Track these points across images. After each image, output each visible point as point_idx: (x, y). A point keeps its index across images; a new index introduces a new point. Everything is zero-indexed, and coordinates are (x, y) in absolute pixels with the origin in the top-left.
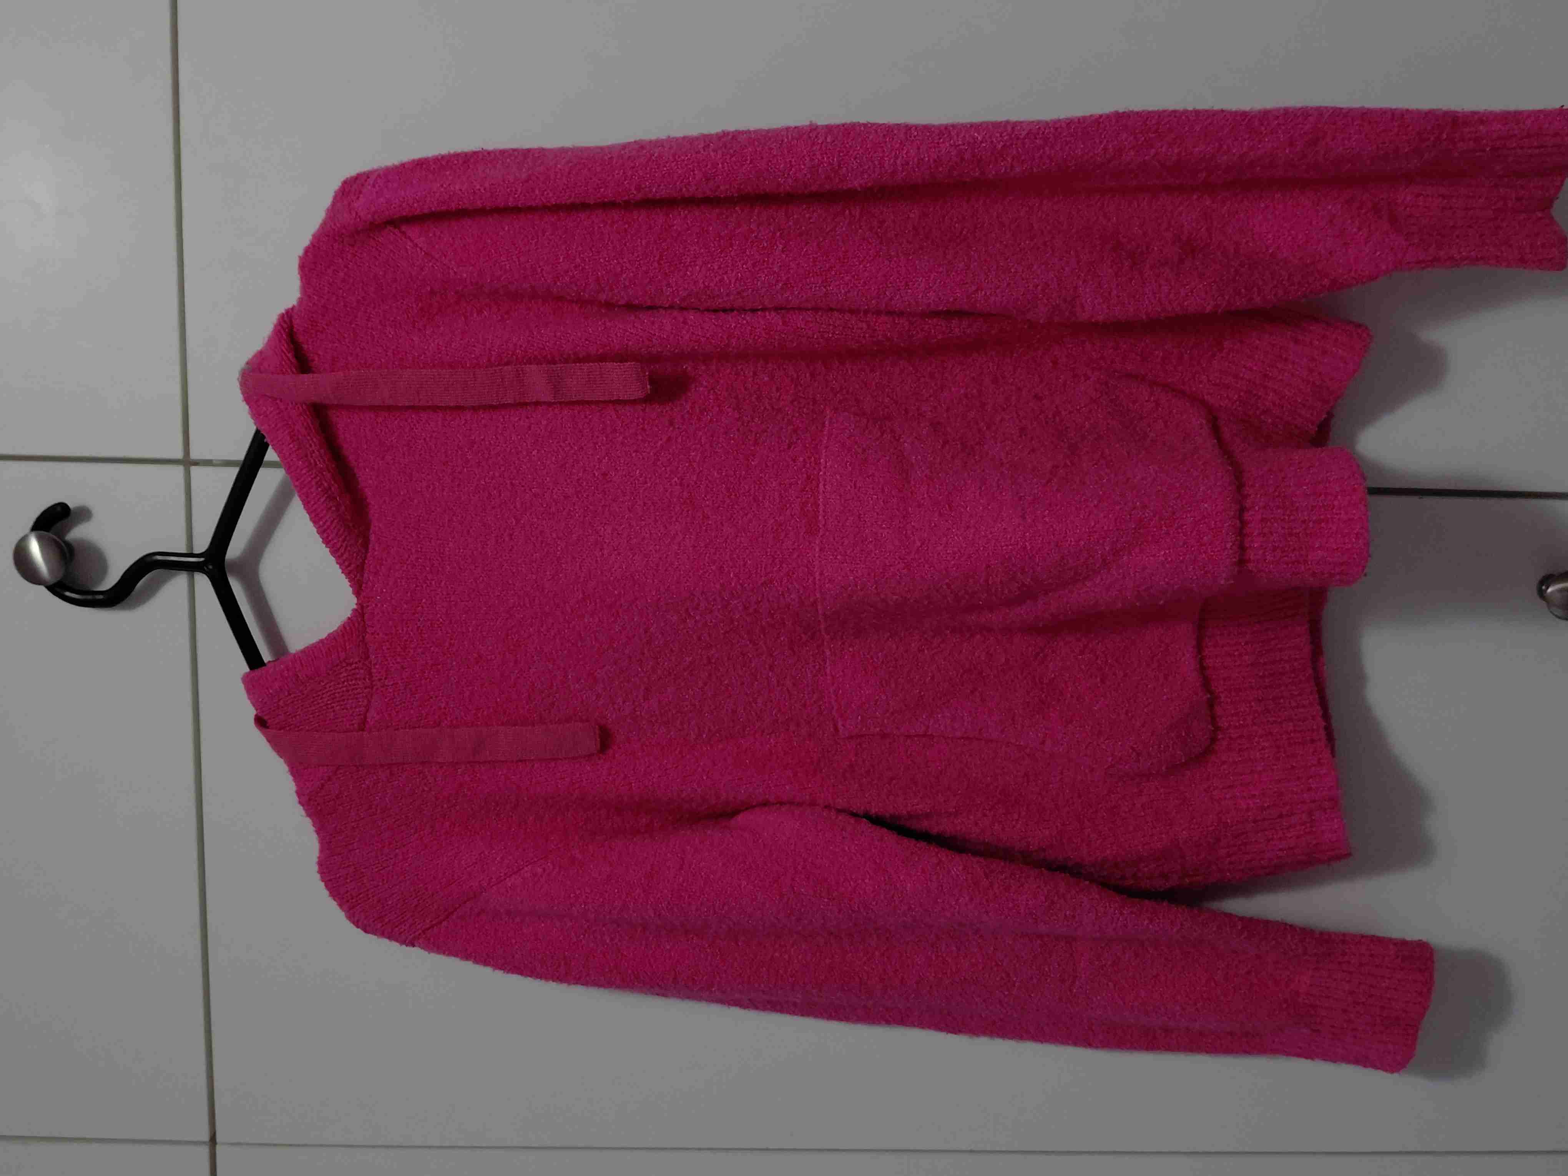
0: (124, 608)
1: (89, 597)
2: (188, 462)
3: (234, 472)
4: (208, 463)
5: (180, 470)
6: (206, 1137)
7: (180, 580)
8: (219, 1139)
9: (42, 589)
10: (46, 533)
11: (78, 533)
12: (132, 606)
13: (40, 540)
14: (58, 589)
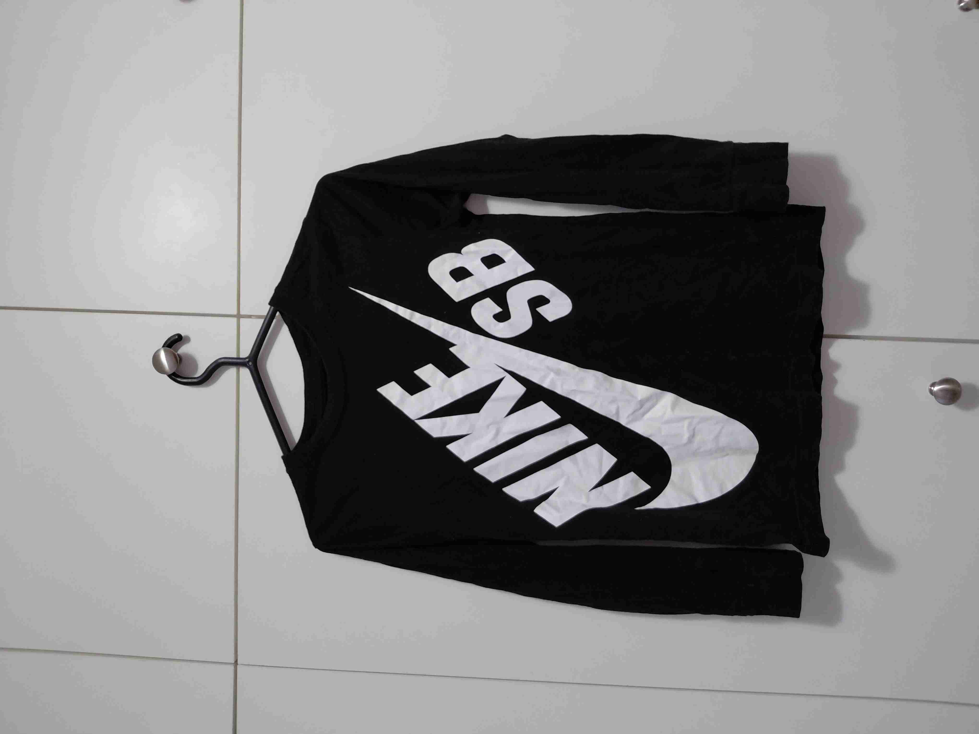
0: (204, 387)
1: (190, 380)
2: (239, 316)
3: (261, 321)
4: (250, 317)
5: (235, 320)
6: (233, 661)
7: (231, 372)
8: (239, 662)
9: (165, 377)
10: (170, 349)
11: (184, 349)
12: (208, 386)
13: (165, 351)
14: (174, 376)
